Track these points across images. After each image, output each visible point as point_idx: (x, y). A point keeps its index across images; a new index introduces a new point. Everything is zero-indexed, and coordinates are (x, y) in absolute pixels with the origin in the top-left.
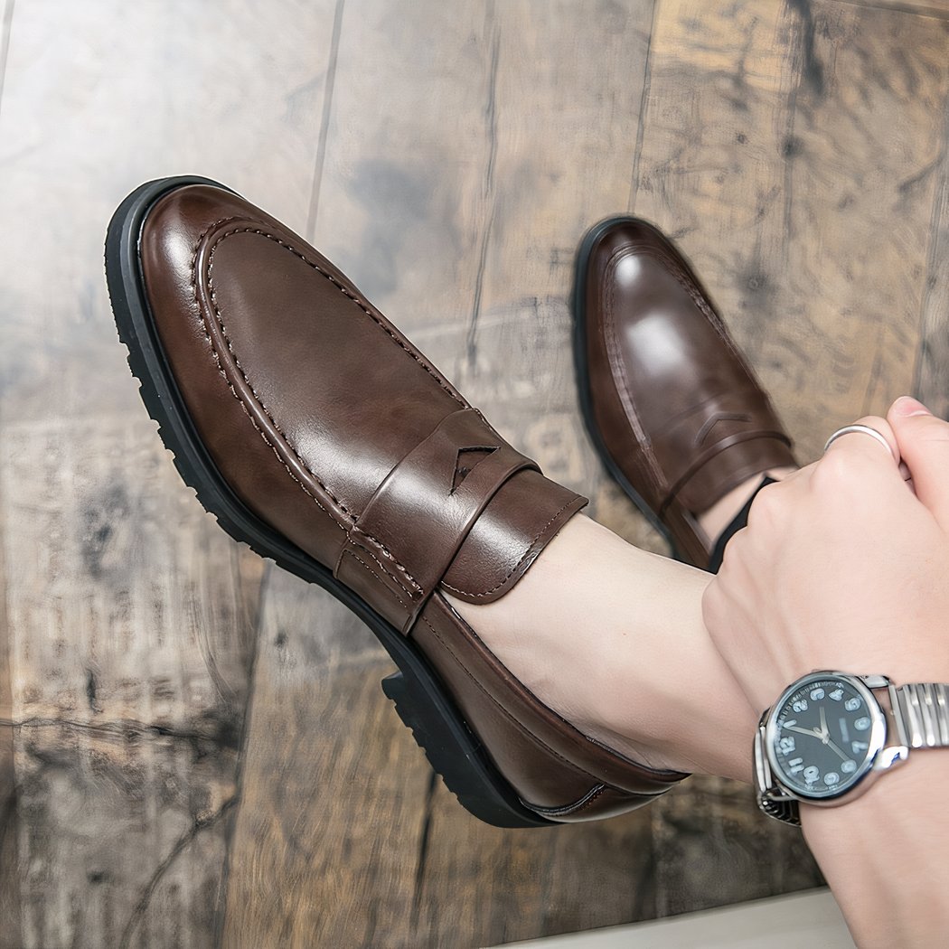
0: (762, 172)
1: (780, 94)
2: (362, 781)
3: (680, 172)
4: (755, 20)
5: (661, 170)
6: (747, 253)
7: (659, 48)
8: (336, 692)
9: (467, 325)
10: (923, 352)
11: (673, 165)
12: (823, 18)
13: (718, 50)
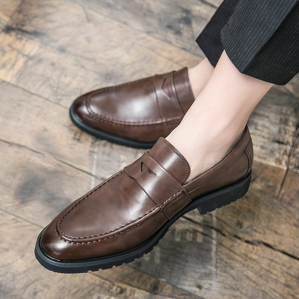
0: (68, 62)
1: (41, 47)
2: (263, 272)
3: (58, 88)
4: (10, 46)
5: (55, 93)
6: (96, 76)
7: (8, 79)
8: (225, 272)
9: (93, 178)
10: (150, 34)
11: (55, 89)
12: (17, 24)
13: (16, 61)
